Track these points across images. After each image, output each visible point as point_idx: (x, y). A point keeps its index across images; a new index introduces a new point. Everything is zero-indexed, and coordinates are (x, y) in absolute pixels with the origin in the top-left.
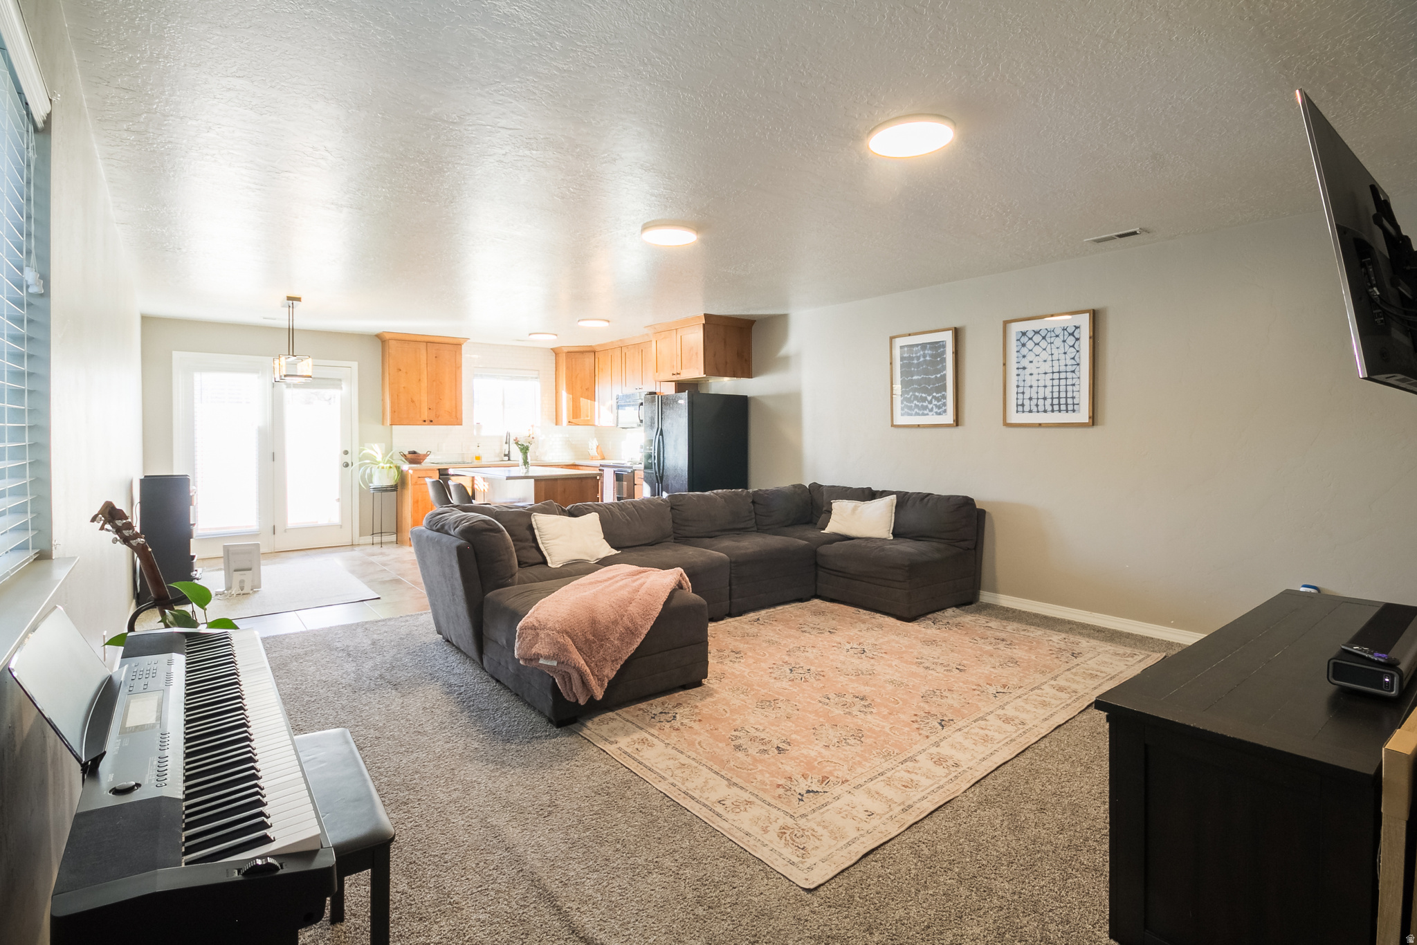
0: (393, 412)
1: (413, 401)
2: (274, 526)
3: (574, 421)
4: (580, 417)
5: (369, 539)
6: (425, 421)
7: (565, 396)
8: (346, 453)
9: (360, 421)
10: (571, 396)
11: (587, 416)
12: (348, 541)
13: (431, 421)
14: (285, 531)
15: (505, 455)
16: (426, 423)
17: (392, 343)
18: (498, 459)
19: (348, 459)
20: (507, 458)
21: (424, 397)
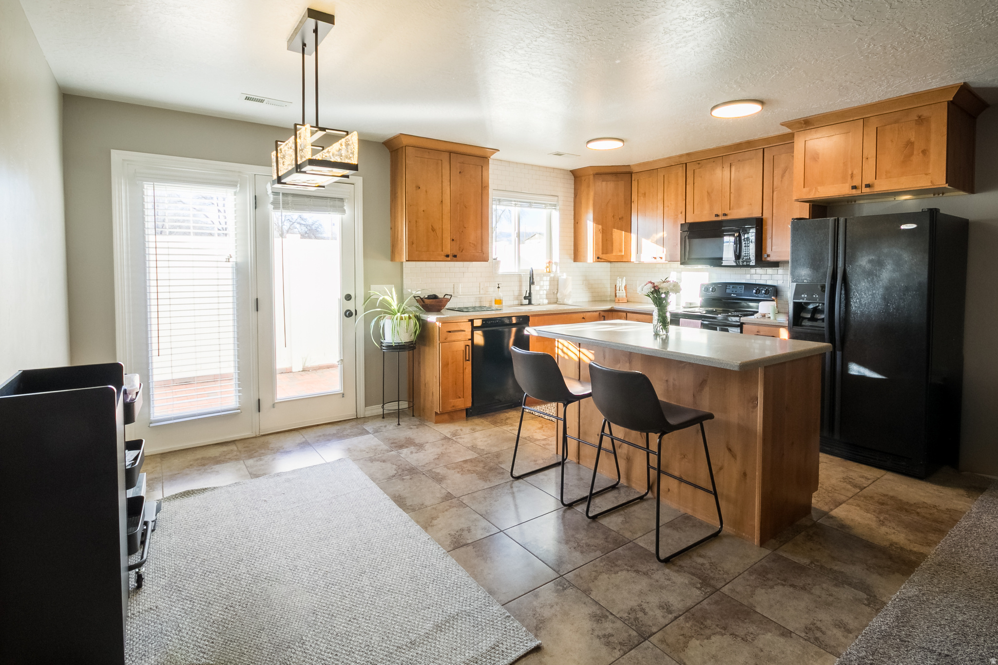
0: (411, 243)
1: (433, 230)
2: (259, 400)
3: (604, 256)
4: (612, 252)
5: (377, 409)
6: (447, 256)
7: (590, 227)
8: (348, 297)
9: (365, 255)
10: (600, 227)
11: (621, 251)
12: (350, 413)
13: (455, 256)
14: (274, 406)
15: (525, 298)
16: (449, 259)
17: (409, 151)
18: (516, 302)
19: (350, 305)
20: (527, 302)
21: (447, 225)
